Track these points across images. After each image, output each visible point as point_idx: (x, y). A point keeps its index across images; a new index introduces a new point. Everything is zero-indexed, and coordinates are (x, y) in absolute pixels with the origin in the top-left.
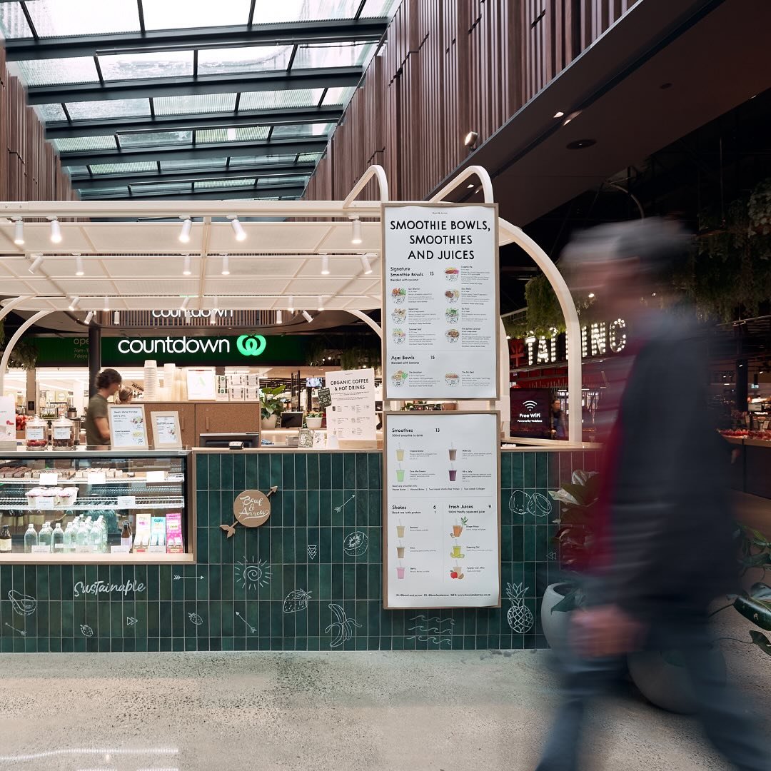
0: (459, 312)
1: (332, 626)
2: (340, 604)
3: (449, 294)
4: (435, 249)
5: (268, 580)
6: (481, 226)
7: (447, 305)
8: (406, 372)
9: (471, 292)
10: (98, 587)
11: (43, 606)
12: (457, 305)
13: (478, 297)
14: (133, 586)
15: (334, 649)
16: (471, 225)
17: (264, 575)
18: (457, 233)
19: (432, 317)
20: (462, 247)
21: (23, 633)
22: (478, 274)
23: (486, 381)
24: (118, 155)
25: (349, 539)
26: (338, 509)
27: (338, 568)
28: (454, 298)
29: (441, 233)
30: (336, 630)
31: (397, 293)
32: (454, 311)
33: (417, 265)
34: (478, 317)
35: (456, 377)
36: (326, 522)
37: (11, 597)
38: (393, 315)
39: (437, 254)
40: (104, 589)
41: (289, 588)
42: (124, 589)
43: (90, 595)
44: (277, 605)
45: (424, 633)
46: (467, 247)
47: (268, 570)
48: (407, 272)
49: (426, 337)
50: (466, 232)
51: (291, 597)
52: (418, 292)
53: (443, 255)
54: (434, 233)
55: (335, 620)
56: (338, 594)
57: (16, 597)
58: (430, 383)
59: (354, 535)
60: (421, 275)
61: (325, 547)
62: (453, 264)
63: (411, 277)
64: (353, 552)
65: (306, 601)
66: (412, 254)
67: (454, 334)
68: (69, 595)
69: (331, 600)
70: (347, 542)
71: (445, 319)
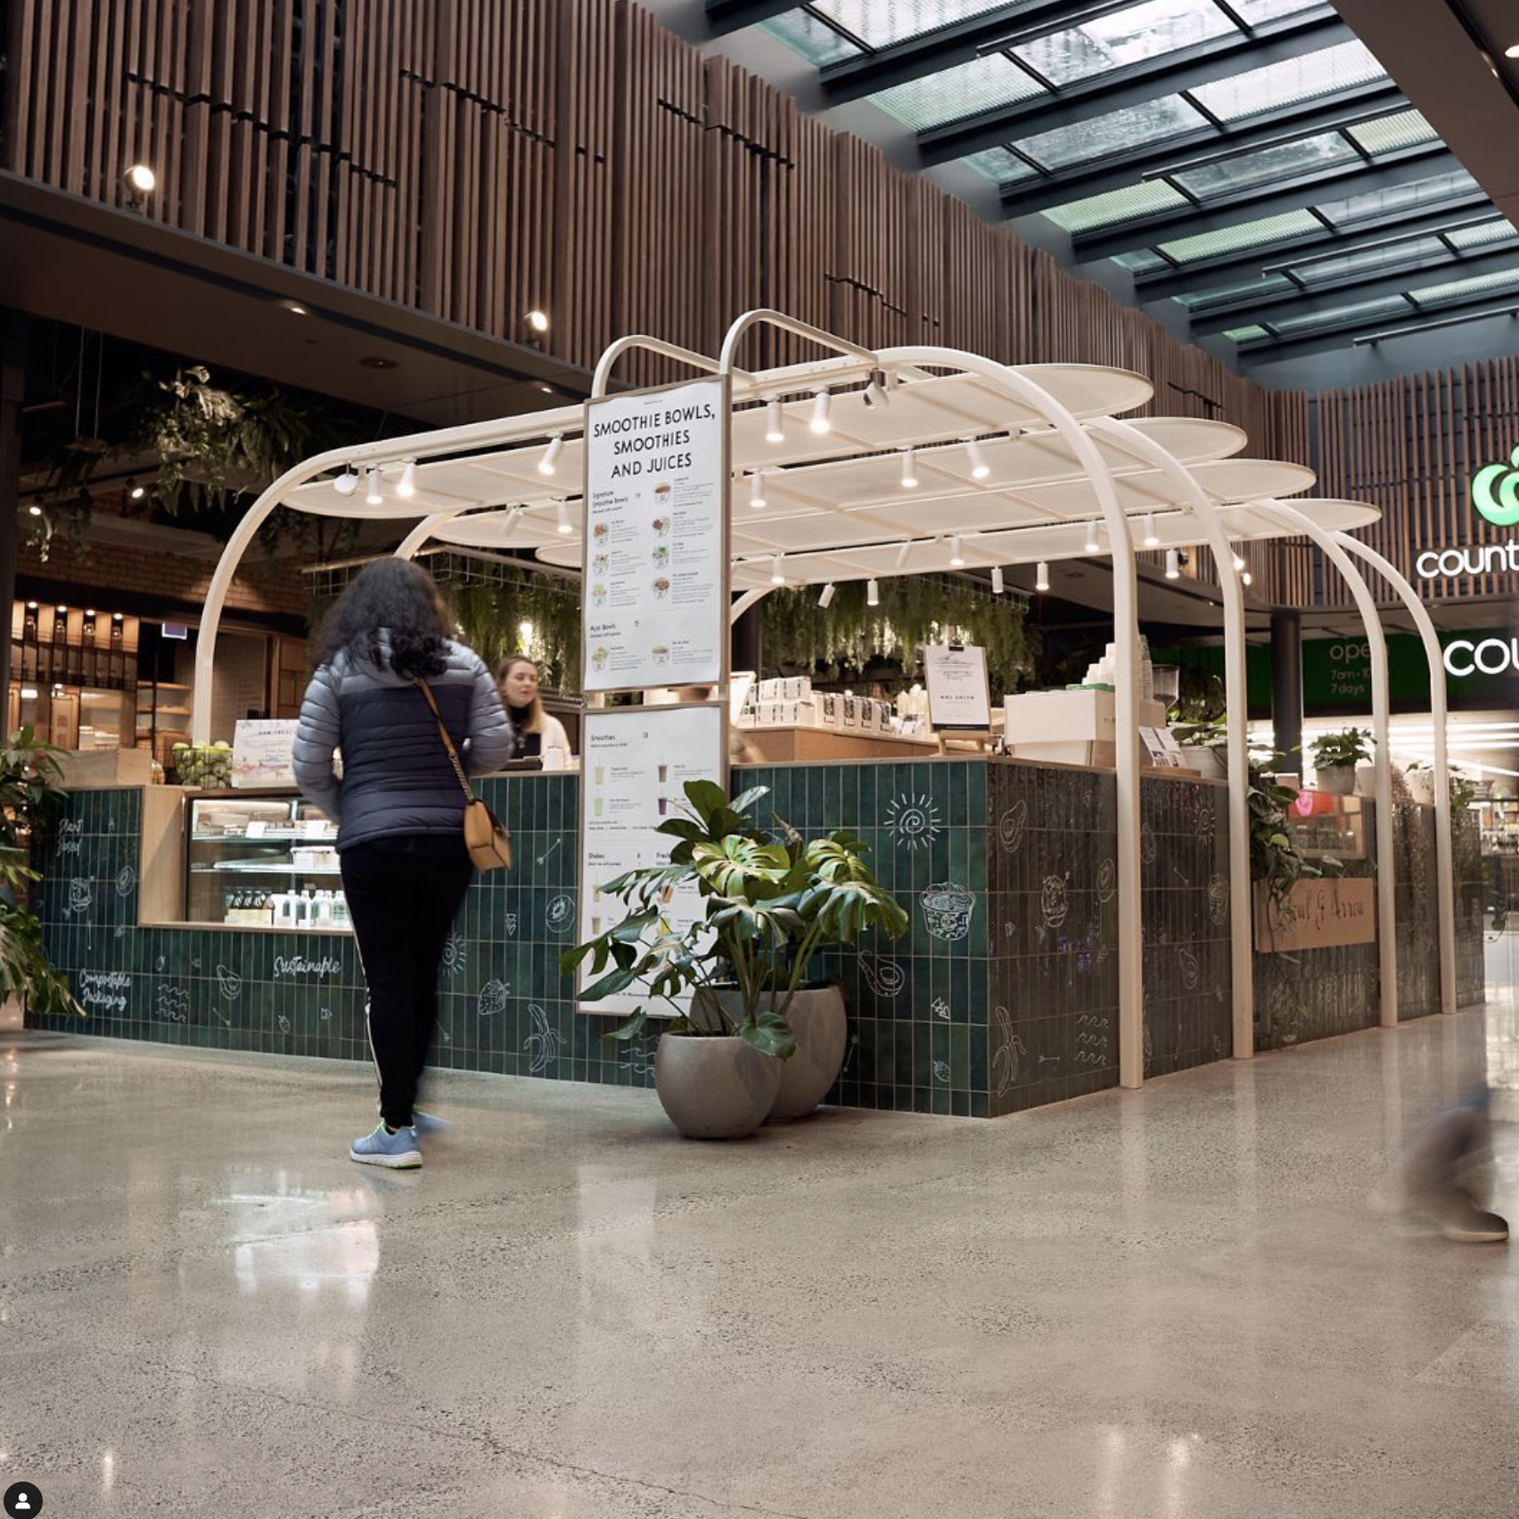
0: (670, 550)
1: (531, 1038)
2: (541, 1004)
3: (657, 525)
4: (645, 457)
5: (462, 964)
6: (702, 412)
7: (654, 540)
8: (607, 648)
9: (686, 517)
10: (295, 966)
11: (246, 986)
12: (667, 540)
13: (697, 524)
14: (329, 965)
15: (534, 1075)
16: (688, 415)
17: (459, 956)
18: (672, 428)
19: (636, 561)
20: (675, 450)
21: (228, 1023)
22: (697, 487)
23: (708, 654)
24: (1197, 216)
25: (552, 906)
26: (541, 860)
27: (539, 949)
28: (664, 530)
29: (653, 431)
30: (536, 1043)
31: (600, 530)
32: (663, 550)
33: (623, 484)
34: (695, 555)
35: (664, 651)
36: (527, 881)
37: (219, 974)
38: (594, 564)
39: (646, 465)
40: (300, 968)
41: (485, 980)
42: (321, 968)
43: (289, 975)
44: (472, 1000)
45: (641, 1060)
46: (683, 449)
47: (462, 950)
48: (611, 498)
49: (629, 593)
50: (683, 425)
51: (487, 991)
52: (622, 526)
53: (655, 467)
54: (644, 433)
55: (536, 1030)
56: (538, 991)
57: (225, 975)
58: (634, 664)
59: (558, 900)
60: (626, 499)
61: (525, 919)
62: (666, 477)
63: (614, 505)
64: (555, 925)
65: (503, 998)
66: (616, 471)
67: (662, 585)
68: (269, 975)
69: (531, 999)
70: (551, 910)
71: (652, 562)
